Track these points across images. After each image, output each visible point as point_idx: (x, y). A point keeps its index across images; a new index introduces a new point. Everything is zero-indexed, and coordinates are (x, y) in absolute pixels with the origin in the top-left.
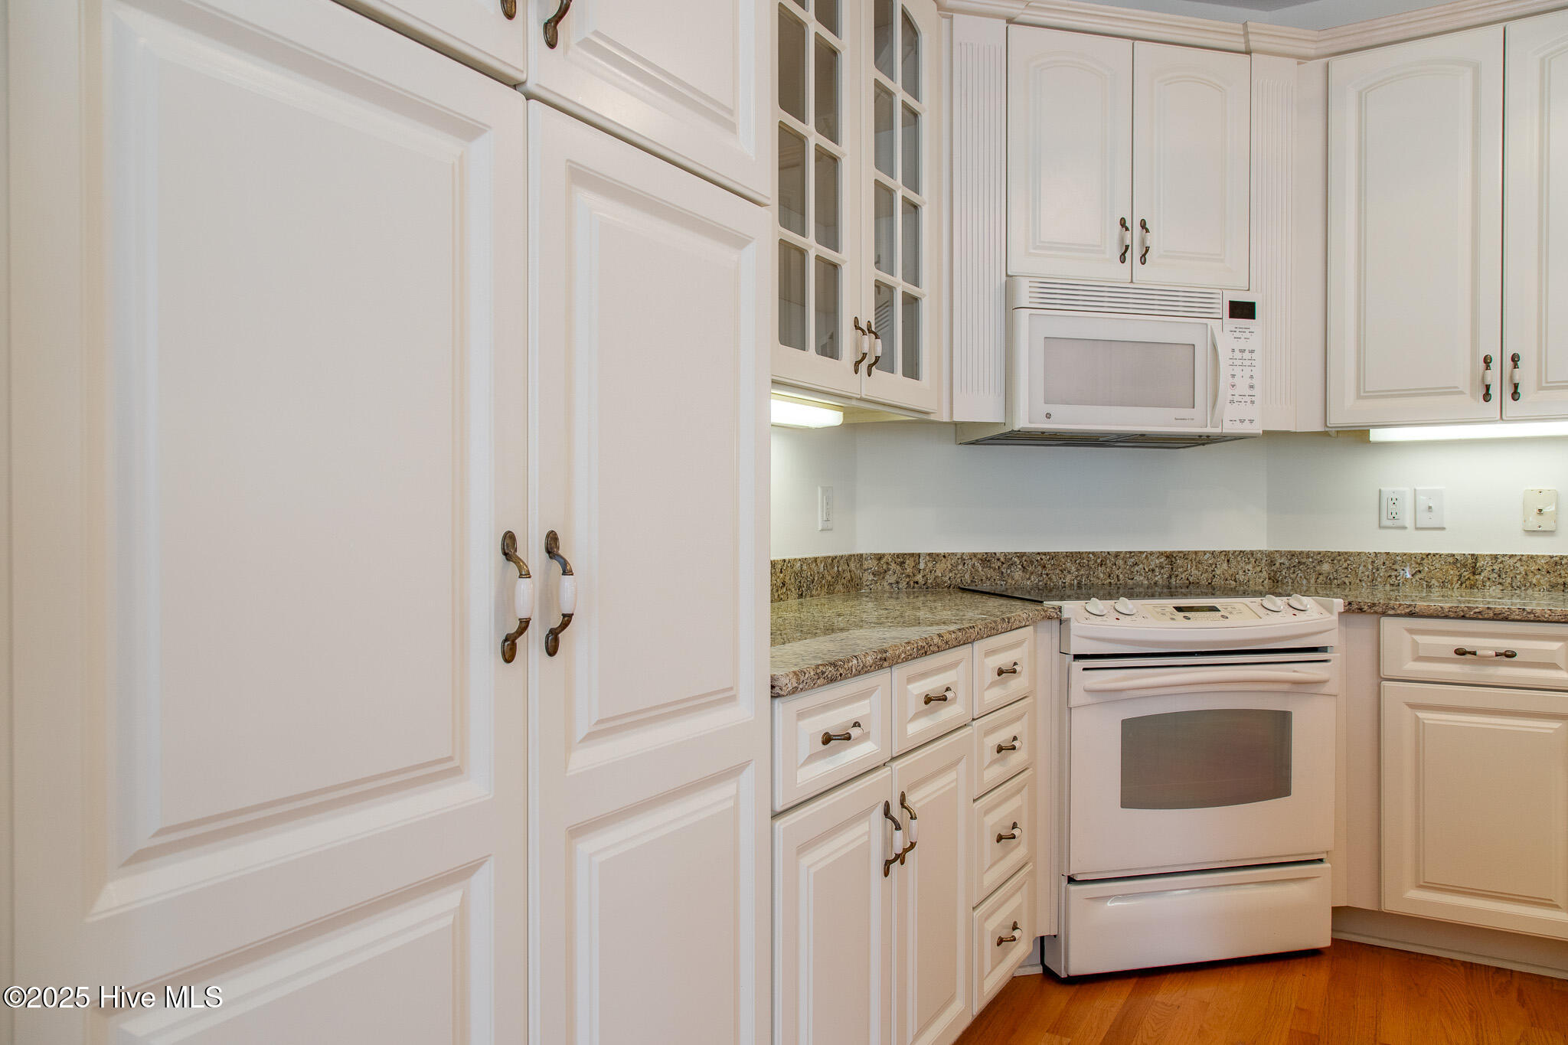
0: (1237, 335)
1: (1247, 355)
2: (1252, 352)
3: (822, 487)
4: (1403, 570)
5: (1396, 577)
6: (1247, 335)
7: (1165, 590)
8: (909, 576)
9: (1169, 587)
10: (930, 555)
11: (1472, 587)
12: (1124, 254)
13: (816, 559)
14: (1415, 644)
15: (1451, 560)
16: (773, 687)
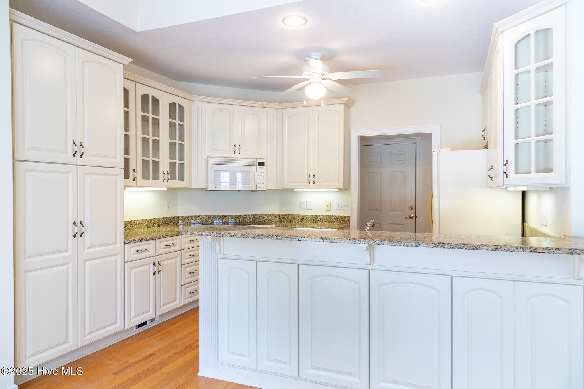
0: (260, 169)
1: (262, 173)
2: (264, 172)
3: (166, 202)
4: (304, 218)
6: (262, 169)
7: (253, 223)
8: (190, 221)
9: (254, 223)
10: (195, 216)
11: (316, 222)
12: (235, 152)
13: (164, 218)
15: (312, 216)
16: (125, 242)
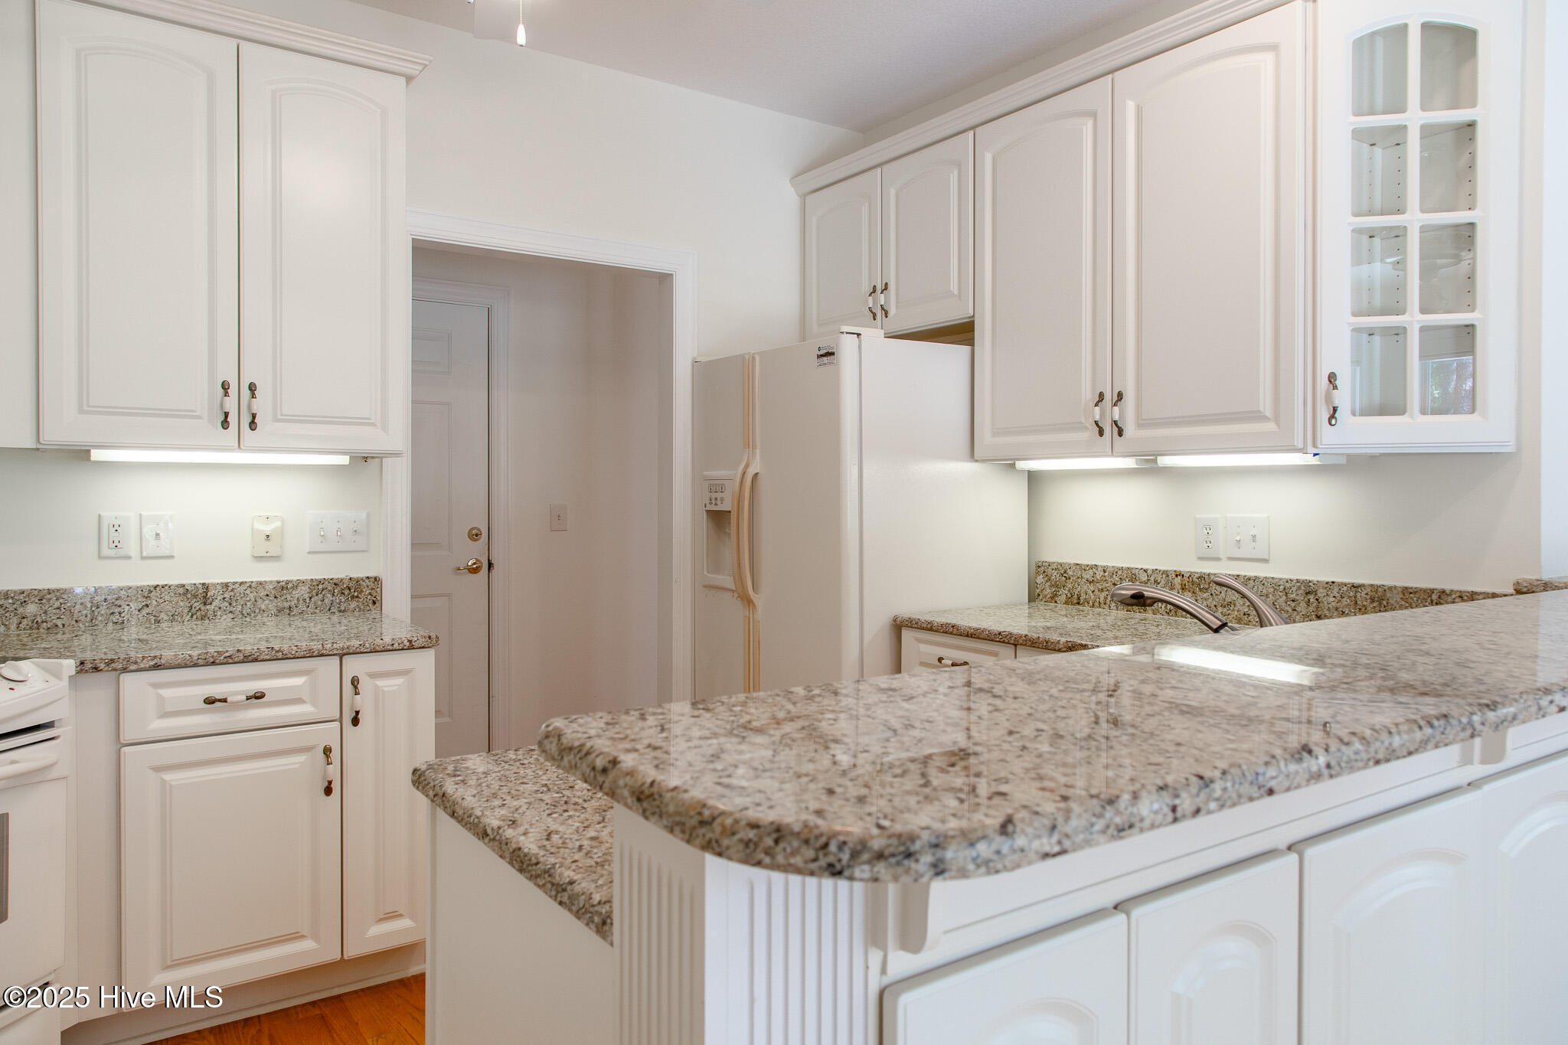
4: (128, 605)
5: (120, 613)
11: (203, 618)
14: (161, 700)
15: (181, 590)
